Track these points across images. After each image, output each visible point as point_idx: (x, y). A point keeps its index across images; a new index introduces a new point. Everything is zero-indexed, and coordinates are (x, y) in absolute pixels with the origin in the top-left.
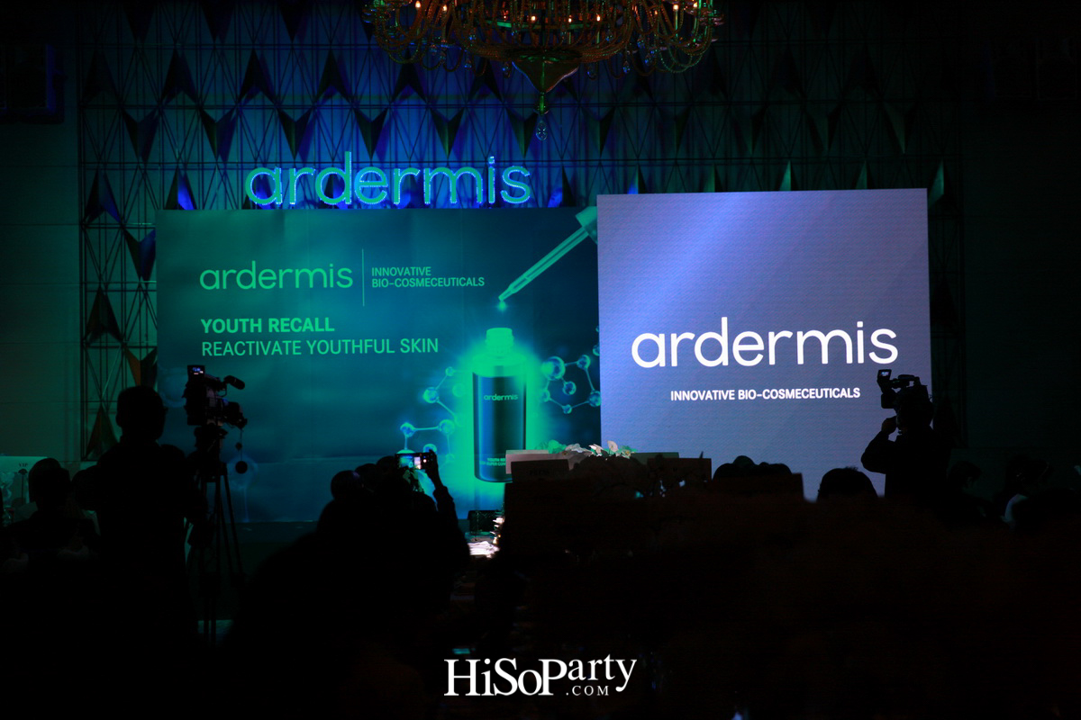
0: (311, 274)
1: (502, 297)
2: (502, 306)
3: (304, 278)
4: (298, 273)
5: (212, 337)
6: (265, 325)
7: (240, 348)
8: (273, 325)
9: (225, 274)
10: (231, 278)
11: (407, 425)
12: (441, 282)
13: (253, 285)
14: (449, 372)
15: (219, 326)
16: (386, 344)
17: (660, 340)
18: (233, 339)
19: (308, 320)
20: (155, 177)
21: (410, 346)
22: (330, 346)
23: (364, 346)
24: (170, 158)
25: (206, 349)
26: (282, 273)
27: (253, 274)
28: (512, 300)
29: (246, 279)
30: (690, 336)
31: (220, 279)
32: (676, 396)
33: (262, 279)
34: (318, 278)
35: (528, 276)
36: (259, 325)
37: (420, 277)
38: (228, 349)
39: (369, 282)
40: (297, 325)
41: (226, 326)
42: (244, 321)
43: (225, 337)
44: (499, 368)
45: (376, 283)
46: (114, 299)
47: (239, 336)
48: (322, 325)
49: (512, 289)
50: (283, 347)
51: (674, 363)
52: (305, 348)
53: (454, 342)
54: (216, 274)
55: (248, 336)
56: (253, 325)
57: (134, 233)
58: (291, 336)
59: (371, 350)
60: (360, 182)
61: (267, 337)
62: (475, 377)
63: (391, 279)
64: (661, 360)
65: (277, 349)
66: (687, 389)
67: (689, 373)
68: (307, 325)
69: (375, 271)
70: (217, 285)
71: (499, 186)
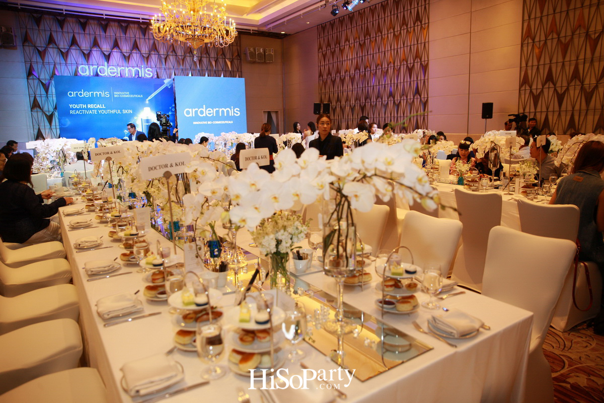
0: (98, 93)
1: (147, 100)
2: (147, 102)
3: (96, 94)
4: (95, 93)
5: (73, 109)
6: (87, 106)
7: (81, 112)
8: (89, 106)
9: (75, 93)
10: (77, 94)
11: (126, 131)
12: (132, 96)
13: (83, 96)
14: (135, 118)
15: (74, 106)
16: (119, 111)
17: (190, 110)
18: (78, 110)
19: (98, 105)
20: (47, 66)
21: (125, 112)
22: (104, 112)
23: (113, 112)
24: (51, 61)
25: (71, 112)
26: (90, 93)
27: (83, 93)
28: (149, 100)
29: (81, 94)
30: (197, 109)
31: (74, 94)
32: (194, 123)
33: (85, 94)
34: (100, 94)
35: (153, 95)
36: (85, 106)
37: (126, 95)
38: (77, 112)
39: (113, 96)
40: (95, 106)
41: (76, 106)
42: (81, 105)
43: (76, 109)
44: (147, 117)
45: (115, 96)
46: (39, 99)
47: (80, 109)
48: (102, 106)
49: (149, 98)
50: (92, 112)
51: (194, 116)
52: (98, 112)
53: (136, 111)
54: (72, 93)
55: (83, 109)
56: (84, 106)
57: (44, 82)
58: (94, 109)
59: (115, 113)
60: (109, 71)
61: (87, 109)
62: (142, 119)
63: (119, 95)
64: (191, 115)
65: (90, 112)
66: (197, 121)
67: (197, 118)
68: (98, 106)
69: (115, 93)
70: (73, 96)
71: (145, 73)
